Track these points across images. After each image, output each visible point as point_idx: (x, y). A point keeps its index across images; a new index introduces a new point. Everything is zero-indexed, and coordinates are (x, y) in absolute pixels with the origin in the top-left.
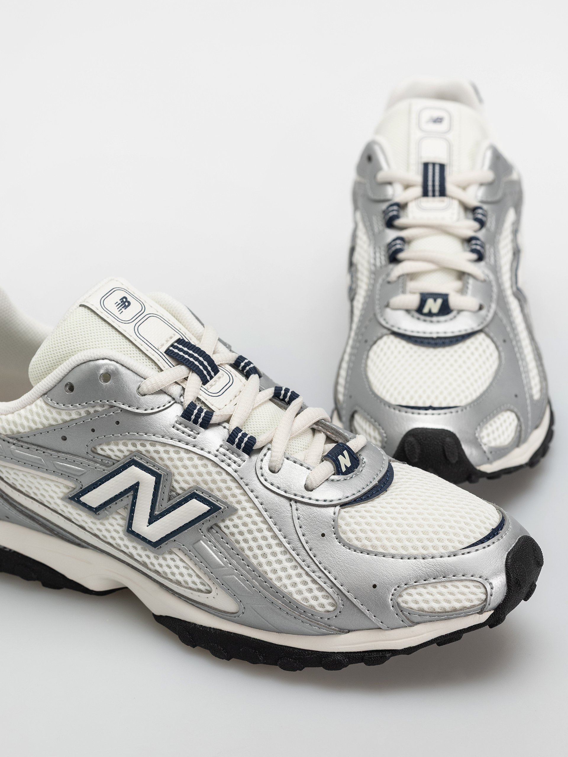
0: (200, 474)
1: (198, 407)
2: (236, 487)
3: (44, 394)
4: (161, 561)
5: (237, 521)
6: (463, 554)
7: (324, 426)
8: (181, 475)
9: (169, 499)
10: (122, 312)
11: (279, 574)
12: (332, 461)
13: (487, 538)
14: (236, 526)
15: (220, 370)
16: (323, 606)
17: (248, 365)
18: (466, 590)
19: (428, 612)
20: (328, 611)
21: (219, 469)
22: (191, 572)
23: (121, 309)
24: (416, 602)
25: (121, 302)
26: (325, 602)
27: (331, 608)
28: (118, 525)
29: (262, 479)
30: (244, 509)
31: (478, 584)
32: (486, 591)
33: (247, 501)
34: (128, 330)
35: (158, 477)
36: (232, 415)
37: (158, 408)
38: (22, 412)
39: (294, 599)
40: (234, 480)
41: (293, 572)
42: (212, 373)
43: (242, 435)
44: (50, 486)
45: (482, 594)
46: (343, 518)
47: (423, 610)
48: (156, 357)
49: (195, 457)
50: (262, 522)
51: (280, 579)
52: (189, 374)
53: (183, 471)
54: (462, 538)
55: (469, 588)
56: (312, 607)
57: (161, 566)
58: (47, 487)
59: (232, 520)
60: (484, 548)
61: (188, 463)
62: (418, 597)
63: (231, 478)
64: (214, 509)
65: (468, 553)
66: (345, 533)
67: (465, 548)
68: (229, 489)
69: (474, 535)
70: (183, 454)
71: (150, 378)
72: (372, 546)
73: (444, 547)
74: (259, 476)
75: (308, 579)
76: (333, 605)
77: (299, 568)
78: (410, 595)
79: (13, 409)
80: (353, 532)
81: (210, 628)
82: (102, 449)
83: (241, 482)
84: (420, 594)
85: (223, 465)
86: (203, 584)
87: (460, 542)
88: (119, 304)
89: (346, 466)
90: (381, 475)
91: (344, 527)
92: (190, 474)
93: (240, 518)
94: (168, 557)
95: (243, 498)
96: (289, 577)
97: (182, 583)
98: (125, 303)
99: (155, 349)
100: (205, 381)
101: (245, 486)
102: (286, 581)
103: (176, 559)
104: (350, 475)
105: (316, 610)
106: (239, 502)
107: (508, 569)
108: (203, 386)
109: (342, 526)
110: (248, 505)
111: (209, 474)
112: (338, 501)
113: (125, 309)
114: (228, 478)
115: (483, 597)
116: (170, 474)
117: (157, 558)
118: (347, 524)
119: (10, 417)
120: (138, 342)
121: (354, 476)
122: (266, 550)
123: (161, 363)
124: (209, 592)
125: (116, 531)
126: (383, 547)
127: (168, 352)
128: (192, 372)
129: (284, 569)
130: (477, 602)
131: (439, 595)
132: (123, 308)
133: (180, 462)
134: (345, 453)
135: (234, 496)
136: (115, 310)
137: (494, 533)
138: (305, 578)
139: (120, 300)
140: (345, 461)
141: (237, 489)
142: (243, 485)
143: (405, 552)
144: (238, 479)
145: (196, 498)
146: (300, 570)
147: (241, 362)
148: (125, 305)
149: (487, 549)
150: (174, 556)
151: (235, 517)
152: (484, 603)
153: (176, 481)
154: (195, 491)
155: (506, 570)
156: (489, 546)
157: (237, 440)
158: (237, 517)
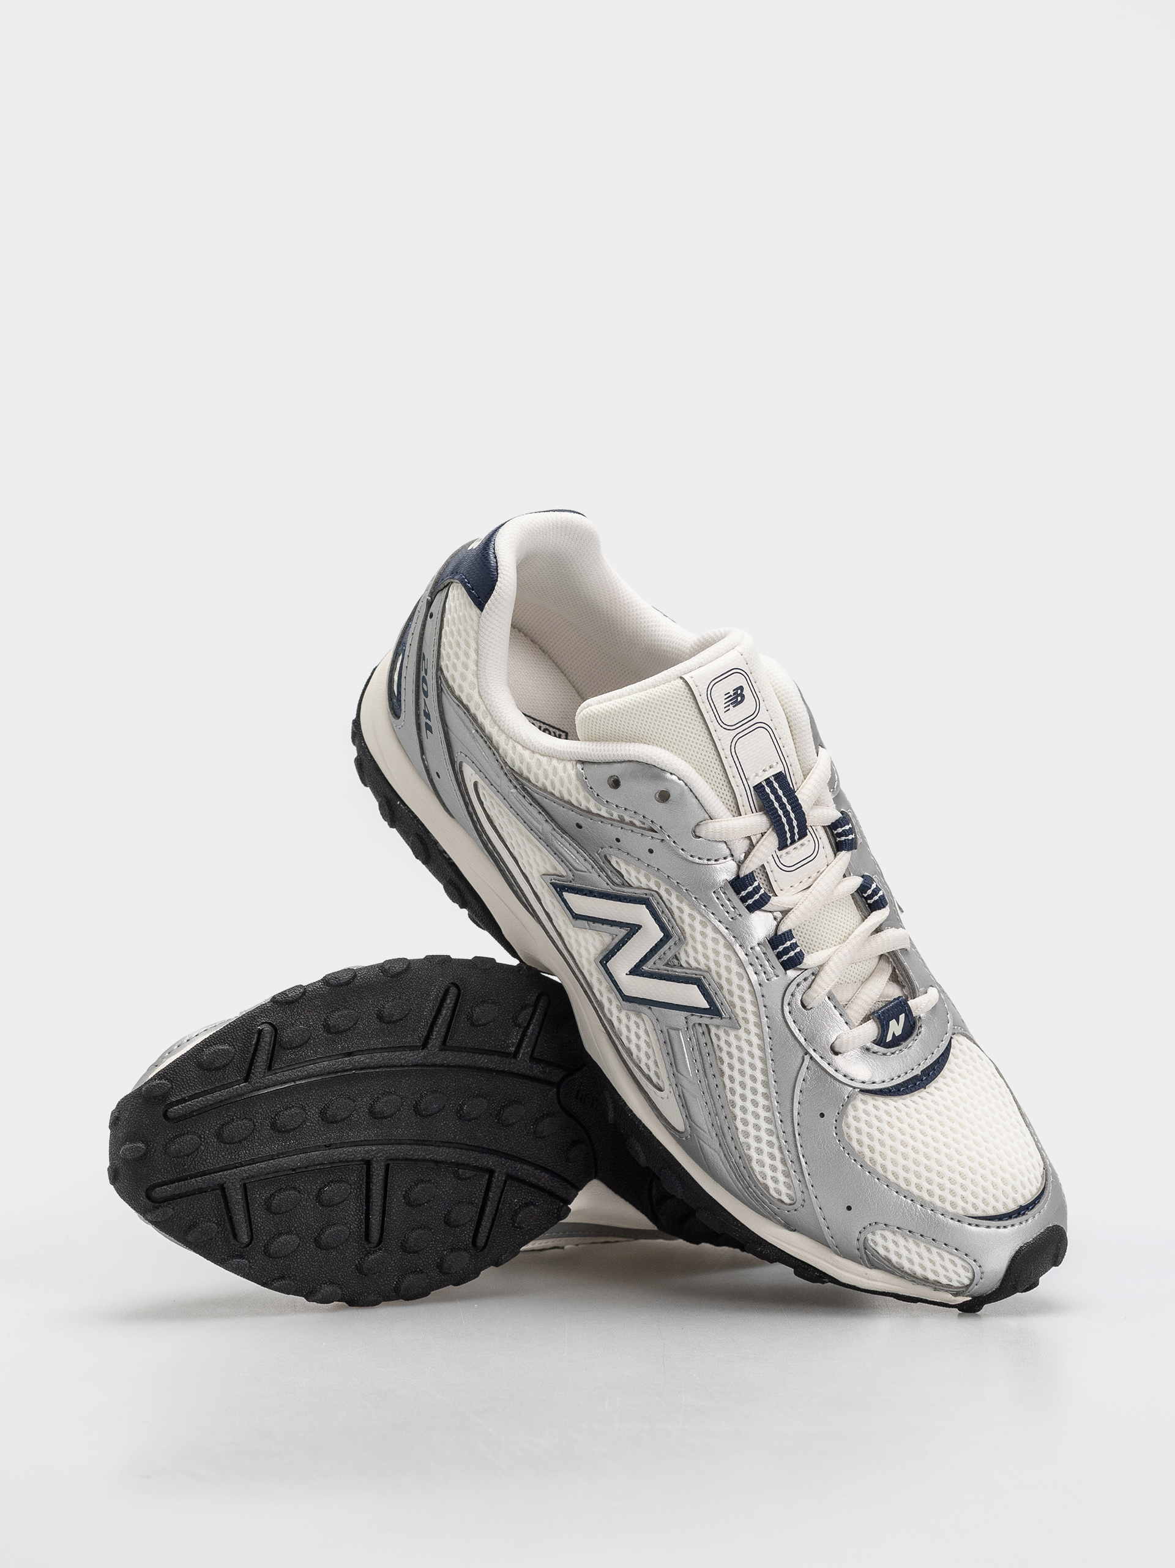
0: (717, 963)
1: (756, 884)
2: (752, 1001)
3: (583, 762)
4: (623, 1016)
5: (732, 1039)
6: (970, 1224)
7: (896, 961)
8: (695, 950)
9: (667, 964)
10: (729, 710)
11: (749, 1129)
12: (880, 1026)
13: (1009, 1216)
14: (728, 1044)
15: (808, 833)
16: (779, 1193)
17: (846, 834)
18: (950, 1266)
19: (895, 1266)
20: (782, 1202)
21: (741, 971)
22: (650, 1052)
23: (729, 705)
24: (887, 1249)
25: (734, 694)
26: (784, 1190)
27: (787, 1201)
28: (594, 946)
29: (787, 1009)
30: (748, 1032)
31: (968, 1266)
32: (974, 1278)
33: (756, 1025)
34: (724, 738)
35: (667, 936)
36: (792, 909)
37: (708, 860)
38: (544, 760)
39: (751, 1167)
40: (753, 992)
41: (765, 1137)
42: (797, 837)
43: (791, 945)
44: (535, 855)
45: (966, 1279)
46: (855, 1109)
47: (889, 1261)
48: (739, 790)
49: (722, 941)
50: (760, 1057)
51: (747, 1135)
52: (768, 829)
53: (699, 947)
54: (979, 1203)
55: (956, 1266)
56: (766, 1187)
57: (620, 1021)
58: (529, 852)
59: (728, 1034)
60: (998, 1227)
61: (710, 944)
62: (891, 1246)
63: (751, 989)
64: (713, 1010)
65: (977, 1225)
66: (849, 1127)
67: (975, 1218)
68: (742, 999)
69: (996, 1204)
70: (709, 931)
71: (717, 820)
72: (871, 1159)
73: (953, 1204)
74: (786, 1003)
75: (778, 1155)
76: (790, 1198)
77: (775, 1136)
78: (885, 1238)
79: (535, 748)
80: (858, 1131)
81: (640, 1121)
82: (617, 862)
83: (760, 999)
84: (896, 1244)
85: (750, 970)
86: (656, 1074)
87: (974, 1206)
88: (731, 696)
89: (894, 1034)
90: (929, 1062)
91: (851, 1120)
92: (706, 957)
93: (738, 1038)
94: (633, 1018)
95: (752, 1019)
96: (758, 1139)
97: (634, 1056)
98: (737, 697)
99: (744, 778)
100: (782, 846)
101: (763, 1006)
102: (751, 1141)
103: (640, 1027)
104: (893, 1050)
105: (769, 1193)
106: (747, 1021)
107: (1011, 1266)
108: (777, 851)
109: (849, 1117)
110: (754, 1030)
111: (728, 970)
112: (860, 1084)
113: (734, 707)
114: (747, 987)
115: (967, 1282)
116: (682, 941)
117: (620, 1011)
118: (856, 1119)
119: (527, 754)
120: (728, 762)
121: (897, 1052)
122: (748, 1093)
123: (743, 801)
124: (661, 1090)
125: (588, 951)
126: (883, 1167)
127: (759, 788)
128: (773, 830)
129: (757, 1127)
130: (956, 1284)
131: (916, 1256)
132: (731, 704)
133: (700, 937)
134: (902, 1017)
135: (744, 1010)
136: (720, 702)
137: (1021, 1211)
138: (776, 1151)
139: (734, 690)
140: (896, 1028)
141: (752, 1005)
142: (761, 1004)
143: (905, 1185)
144: (759, 995)
145: (698, 986)
146: (774, 1139)
147: (840, 826)
148: (737, 700)
149: (1002, 1230)
150: (640, 1021)
151: (732, 1033)
152: (964, 1289)
153: (686, 952)
154: (702, 977)
155: (1009, 1266)
156: (1005, 1227)
157: (781, 948)
158: (735, 1035)
